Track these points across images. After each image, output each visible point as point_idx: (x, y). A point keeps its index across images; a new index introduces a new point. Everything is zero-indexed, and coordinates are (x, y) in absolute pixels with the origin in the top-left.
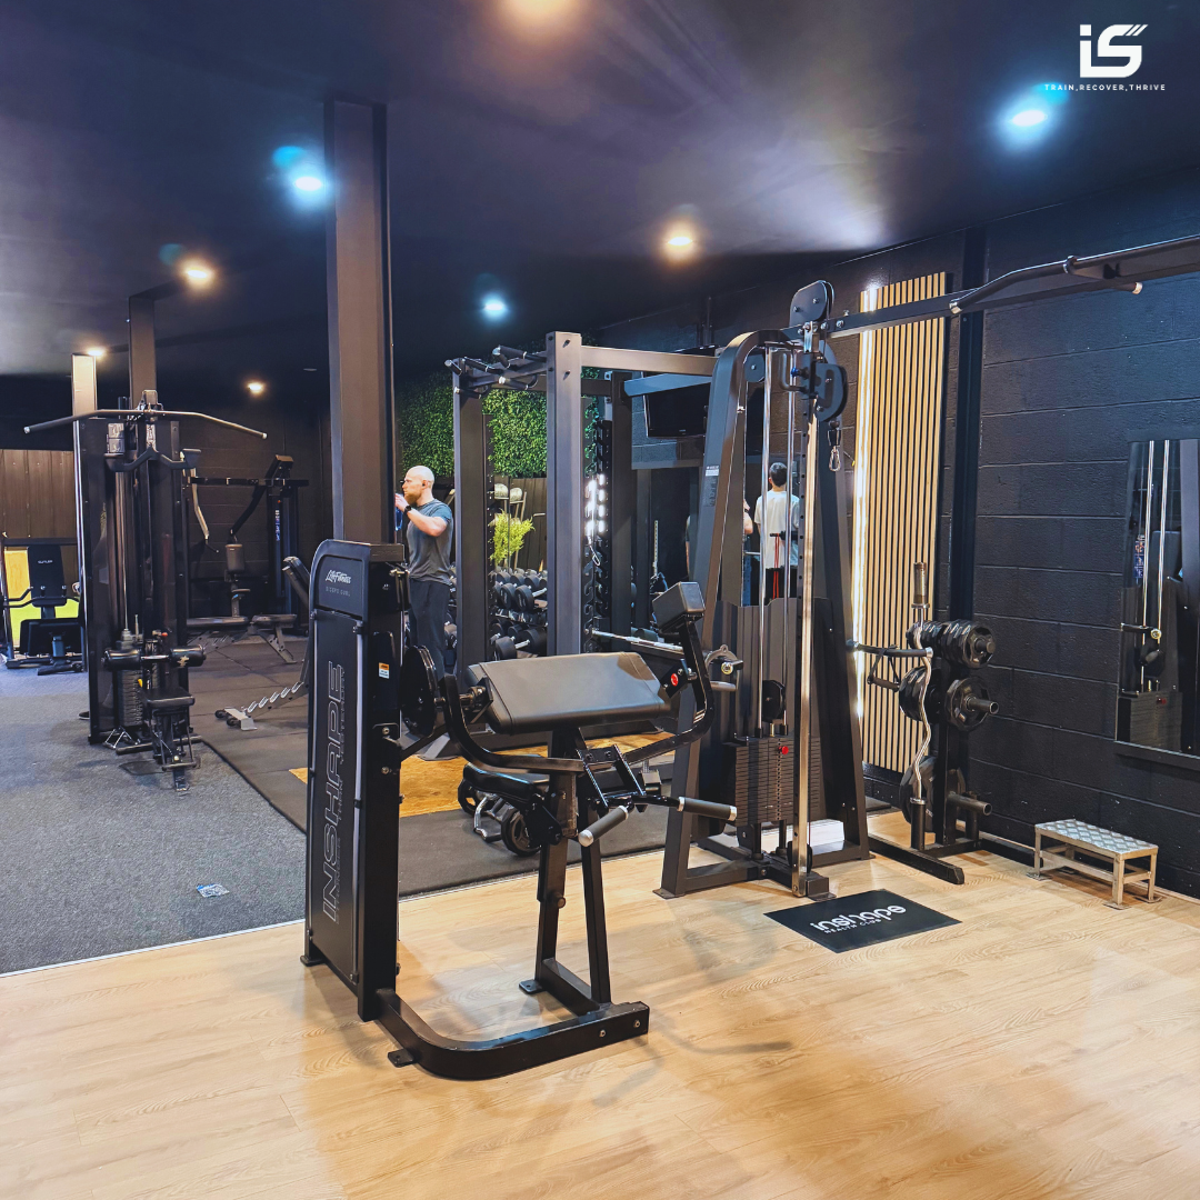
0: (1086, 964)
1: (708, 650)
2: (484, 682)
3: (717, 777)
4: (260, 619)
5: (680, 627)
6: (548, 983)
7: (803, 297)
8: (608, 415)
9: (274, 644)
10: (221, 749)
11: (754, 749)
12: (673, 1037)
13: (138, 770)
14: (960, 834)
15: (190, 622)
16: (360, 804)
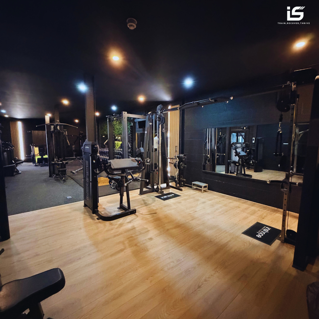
0: (198, 200)
1: (145, 158)
2: (110, 163)
3: (147, 176)
4: (78, 157)
5: (140, 155)
6: (122, 207)
7: (159, 107)
8: (132, 125)
9: (80, 161)
10: (72, 177)
11: (153, 173)
12: (140, 213)
13: (57, 180)
14: (182, 184)
15: (66, 158)
16: (91, 182)
